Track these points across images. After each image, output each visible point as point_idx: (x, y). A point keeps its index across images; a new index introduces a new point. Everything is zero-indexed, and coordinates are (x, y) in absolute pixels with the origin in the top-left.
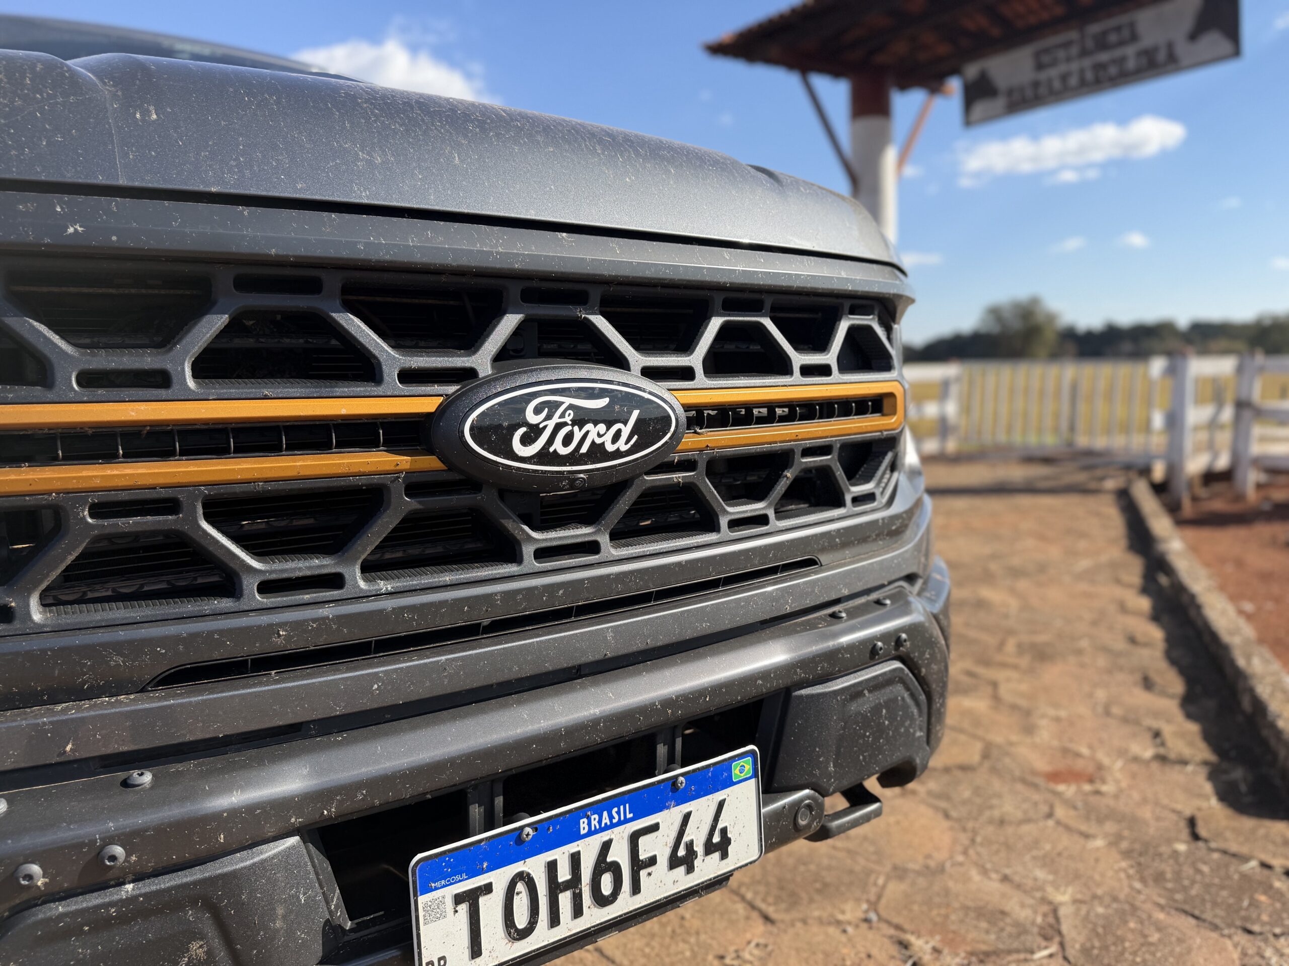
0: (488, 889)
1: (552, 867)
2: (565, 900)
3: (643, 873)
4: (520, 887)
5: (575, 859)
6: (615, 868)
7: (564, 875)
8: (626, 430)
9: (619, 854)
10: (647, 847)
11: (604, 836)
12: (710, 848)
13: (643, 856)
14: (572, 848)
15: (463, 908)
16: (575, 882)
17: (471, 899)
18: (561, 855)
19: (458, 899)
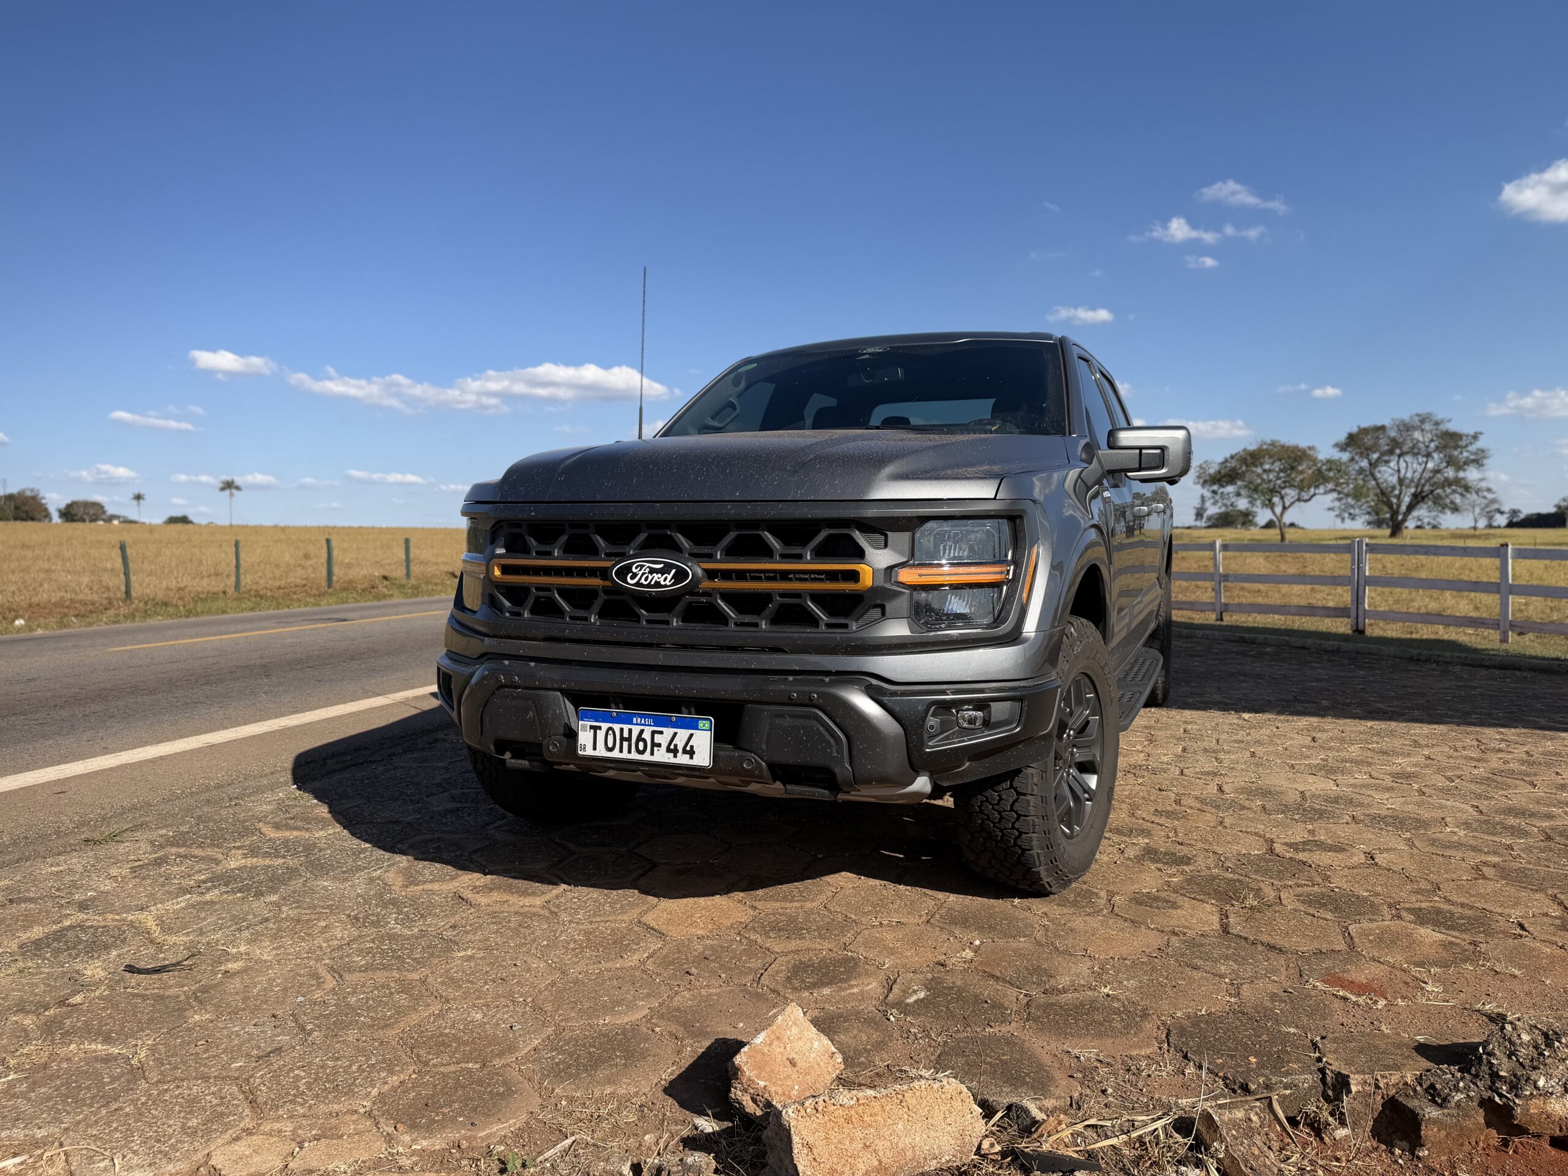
0: (600, 728)
1: (622, 730)
2: (625, 744)
3: (656, 749)
4: (610, 732)
5: (630, 731)
6: (645, 741)
7: (626, 735)
8: (669, 577)
9: (647, 736)
10: (658, 738)
11: (642, 727)
12: (685, 752)
13: (656, 741)
14: (630, 726)
15: (592, 731)
16: (629, 739)
17: (595, 729)
18: (626, 727)
19: (592, 727)
